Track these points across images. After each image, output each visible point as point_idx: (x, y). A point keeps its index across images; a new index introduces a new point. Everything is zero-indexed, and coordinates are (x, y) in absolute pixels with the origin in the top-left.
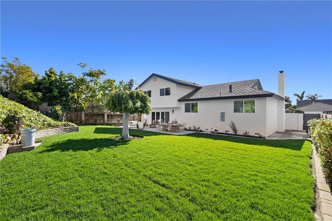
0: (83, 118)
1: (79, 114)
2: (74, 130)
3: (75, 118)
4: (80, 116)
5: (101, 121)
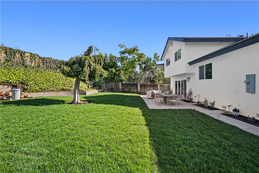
0: (120, 87)
1: (118, 84)
2: (82, 94)
3: (114, 87)
4: (118, 85)
5: (135, 90)
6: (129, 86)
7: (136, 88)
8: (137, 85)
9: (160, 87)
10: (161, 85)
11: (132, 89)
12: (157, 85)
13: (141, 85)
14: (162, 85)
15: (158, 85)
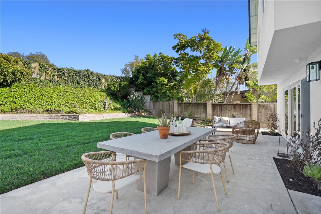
0: (176, 110)
1: (172, 104)
3: (167, 109)
4: (172, 106)
5: (202, 115)
6: (190, 108)
7: (203, 112)
8: (205, 105)
9: (258, 109)
10: (260, 105)
11: (197, 112)
12: (251, 106)
13: (214, 106)
14: (263, 106)
15: (253, 106)
